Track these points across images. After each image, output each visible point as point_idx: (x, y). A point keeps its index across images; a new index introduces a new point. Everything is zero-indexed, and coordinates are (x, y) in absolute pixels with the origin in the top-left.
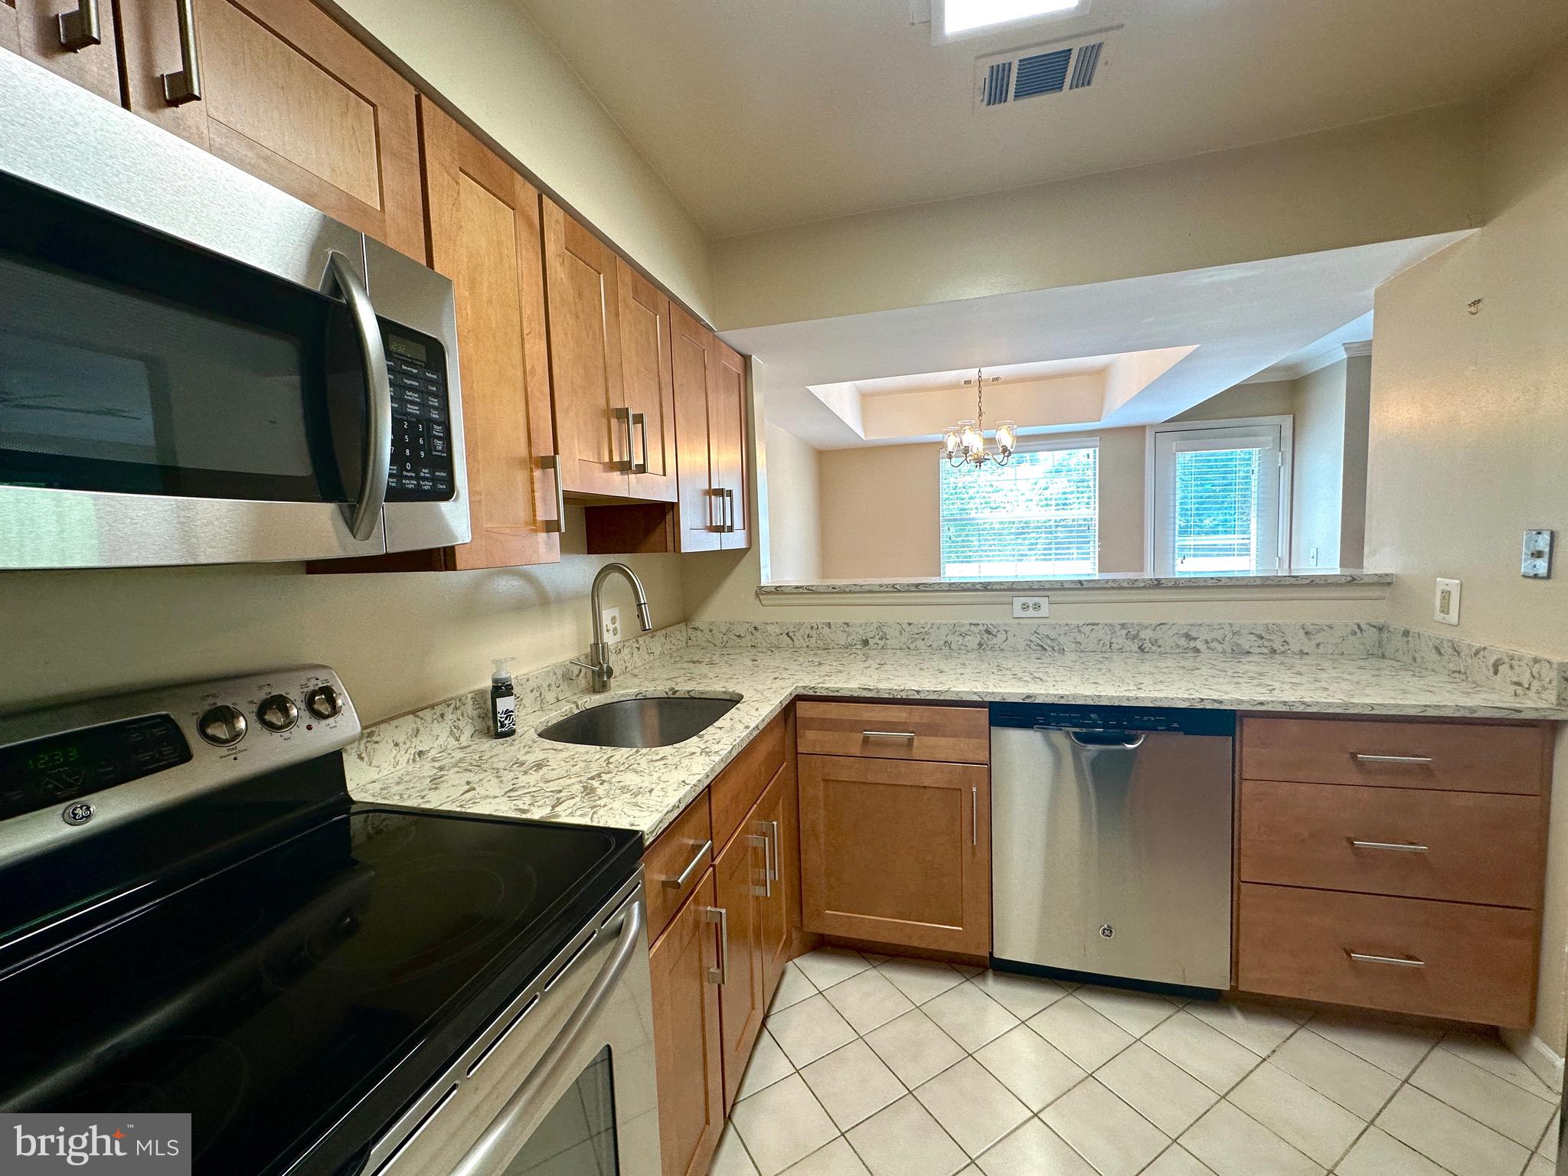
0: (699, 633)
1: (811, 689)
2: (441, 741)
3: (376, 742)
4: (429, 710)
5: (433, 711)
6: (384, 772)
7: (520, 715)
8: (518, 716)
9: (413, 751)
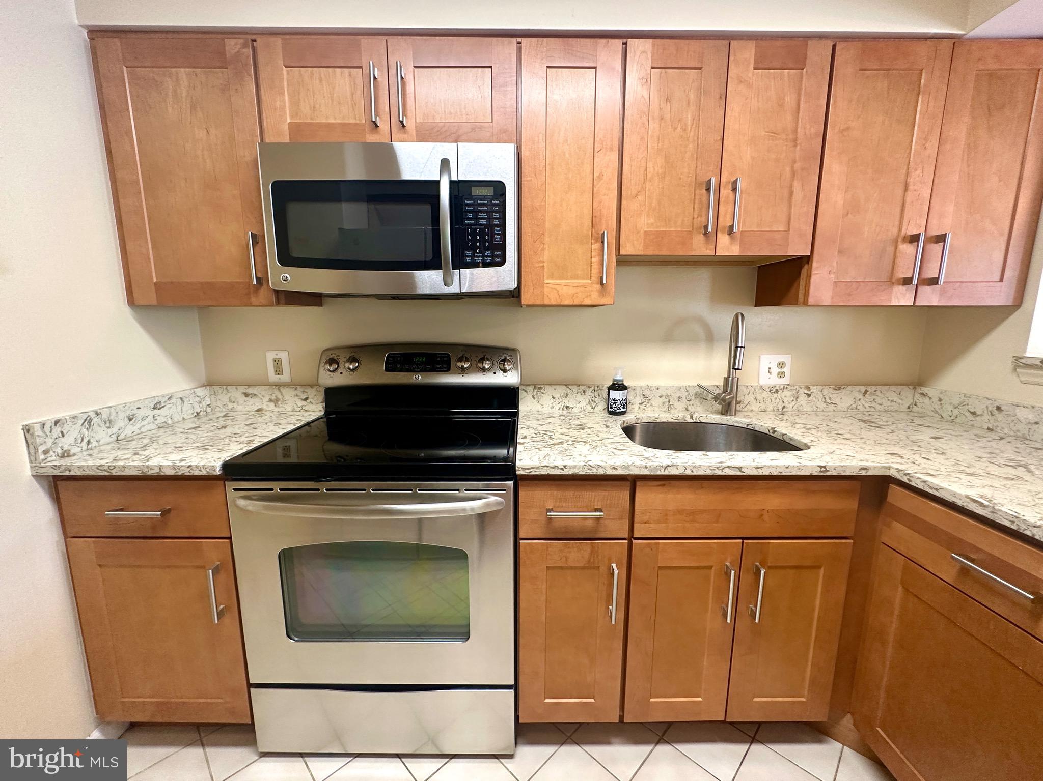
0: (927, 400)
1: (905, 474)
2: (582, 404)
3: (543, 393)
4: (575, 386)
5: (579, 388)
6: (545, 409)
7: (646, 409)
8: (644, 409)
9: (563, 405)
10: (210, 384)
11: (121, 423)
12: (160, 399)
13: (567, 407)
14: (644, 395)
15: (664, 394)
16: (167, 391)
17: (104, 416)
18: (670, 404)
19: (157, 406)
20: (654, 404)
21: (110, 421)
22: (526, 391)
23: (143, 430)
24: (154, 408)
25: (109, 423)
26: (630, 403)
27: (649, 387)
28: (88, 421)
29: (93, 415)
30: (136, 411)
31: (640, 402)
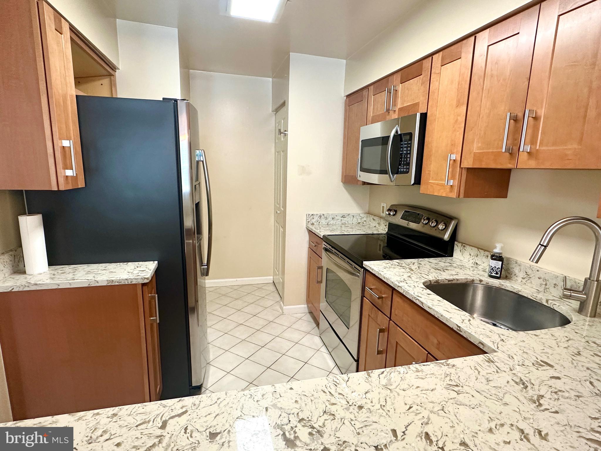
2: (485, 264)
3: (465, 250)
4: (483, 250)
5: (485, 253)
6: (465, 260)
7: (527, 284)
8: (525, 284)
9: (475, 261)
10: (369, 213)
11: (330, 219)
12: (345, 215)
13: (477, 263)
14: (526, 273)
15: (542, 277)
16: (348, 212)
17: (325, 216)
18: (546, 287)
19: (343, 217)
20: (533, 283)
21: (327, 218)
22: (457, 246)
23: (336, 223)
24: (342, 217)
25: (326, 218)
26: (515, 275)
27: (531, 268)
28: (320, 216)
29: (322, 215)
30: (335, 217)
31: (523, 277)
